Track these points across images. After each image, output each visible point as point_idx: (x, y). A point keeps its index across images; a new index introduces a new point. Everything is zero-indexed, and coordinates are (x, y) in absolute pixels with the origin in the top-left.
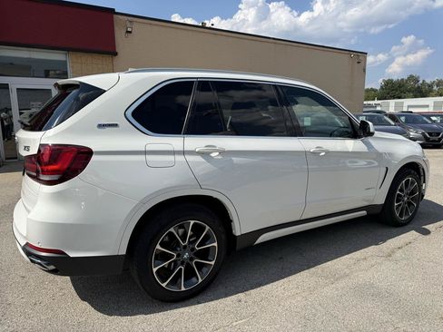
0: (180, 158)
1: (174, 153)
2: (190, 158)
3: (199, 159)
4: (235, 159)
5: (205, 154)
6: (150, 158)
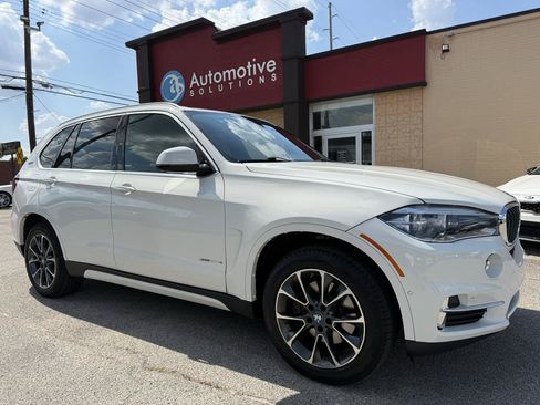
0: (38, 185)
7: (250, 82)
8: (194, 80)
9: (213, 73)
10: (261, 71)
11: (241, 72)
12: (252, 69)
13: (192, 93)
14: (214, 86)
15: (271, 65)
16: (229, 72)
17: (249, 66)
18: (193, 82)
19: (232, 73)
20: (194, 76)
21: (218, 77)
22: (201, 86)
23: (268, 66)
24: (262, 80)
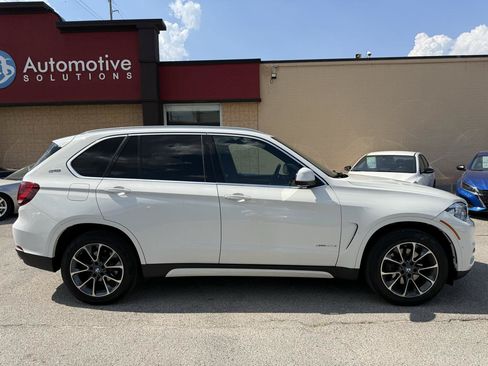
0: (92, 195)
1: (88, 191)
2: (99, 195)
3: (107, 196)
4: (139, 199)
5: (112, 193)
6: (71, 193)
7: (102, 77)
8: (29, 64)
9: (56, 61)
10: (115, 68)
11: (92, 66)
12: (104, 64)
13: (26, 78)
14: (57, 74)
15: (126, 64)
16: (76, 64)
17: (101, 61)
18: (27, 67)
19: (80, 65)
20: (29, 60)
21: (62, 66)
22: (39, 72)
23: (122, 65)
24: (116, 76)
